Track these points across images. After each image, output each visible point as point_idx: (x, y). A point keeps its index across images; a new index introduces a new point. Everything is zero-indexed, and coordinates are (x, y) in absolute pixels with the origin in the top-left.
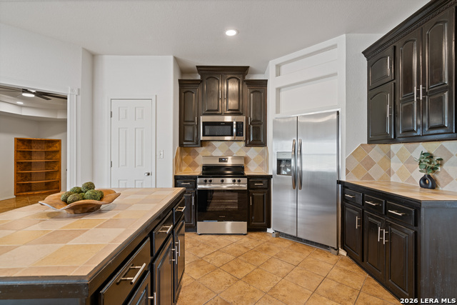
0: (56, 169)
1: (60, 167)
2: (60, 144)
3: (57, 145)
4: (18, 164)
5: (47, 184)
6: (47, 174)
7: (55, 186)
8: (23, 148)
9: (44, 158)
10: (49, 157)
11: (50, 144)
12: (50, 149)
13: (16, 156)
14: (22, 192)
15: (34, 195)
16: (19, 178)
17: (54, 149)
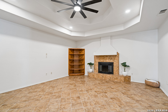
0: (83, 63)
1: (84, 63)
2: (84, 51)
3: (83, 51)
4: (70, 60)
5: (79, 70)
6: (79, 65)
7: (83, 72)
8: (71, 53)
9: (78, 58)
10: (80, 57)
11: (81, 52)
12: (81, 54)
13: (69, 57)
14: (71, 73)
15: (75, 75)
16: (70, 67)
17: (82, 53)
